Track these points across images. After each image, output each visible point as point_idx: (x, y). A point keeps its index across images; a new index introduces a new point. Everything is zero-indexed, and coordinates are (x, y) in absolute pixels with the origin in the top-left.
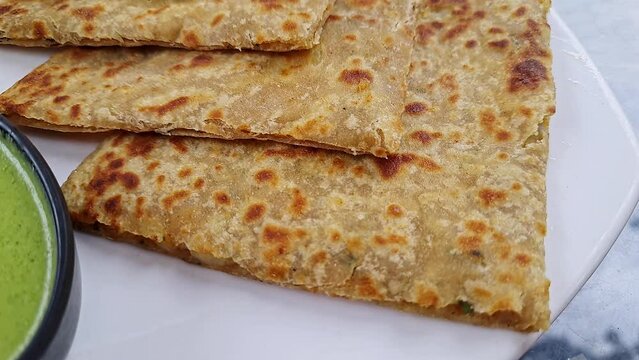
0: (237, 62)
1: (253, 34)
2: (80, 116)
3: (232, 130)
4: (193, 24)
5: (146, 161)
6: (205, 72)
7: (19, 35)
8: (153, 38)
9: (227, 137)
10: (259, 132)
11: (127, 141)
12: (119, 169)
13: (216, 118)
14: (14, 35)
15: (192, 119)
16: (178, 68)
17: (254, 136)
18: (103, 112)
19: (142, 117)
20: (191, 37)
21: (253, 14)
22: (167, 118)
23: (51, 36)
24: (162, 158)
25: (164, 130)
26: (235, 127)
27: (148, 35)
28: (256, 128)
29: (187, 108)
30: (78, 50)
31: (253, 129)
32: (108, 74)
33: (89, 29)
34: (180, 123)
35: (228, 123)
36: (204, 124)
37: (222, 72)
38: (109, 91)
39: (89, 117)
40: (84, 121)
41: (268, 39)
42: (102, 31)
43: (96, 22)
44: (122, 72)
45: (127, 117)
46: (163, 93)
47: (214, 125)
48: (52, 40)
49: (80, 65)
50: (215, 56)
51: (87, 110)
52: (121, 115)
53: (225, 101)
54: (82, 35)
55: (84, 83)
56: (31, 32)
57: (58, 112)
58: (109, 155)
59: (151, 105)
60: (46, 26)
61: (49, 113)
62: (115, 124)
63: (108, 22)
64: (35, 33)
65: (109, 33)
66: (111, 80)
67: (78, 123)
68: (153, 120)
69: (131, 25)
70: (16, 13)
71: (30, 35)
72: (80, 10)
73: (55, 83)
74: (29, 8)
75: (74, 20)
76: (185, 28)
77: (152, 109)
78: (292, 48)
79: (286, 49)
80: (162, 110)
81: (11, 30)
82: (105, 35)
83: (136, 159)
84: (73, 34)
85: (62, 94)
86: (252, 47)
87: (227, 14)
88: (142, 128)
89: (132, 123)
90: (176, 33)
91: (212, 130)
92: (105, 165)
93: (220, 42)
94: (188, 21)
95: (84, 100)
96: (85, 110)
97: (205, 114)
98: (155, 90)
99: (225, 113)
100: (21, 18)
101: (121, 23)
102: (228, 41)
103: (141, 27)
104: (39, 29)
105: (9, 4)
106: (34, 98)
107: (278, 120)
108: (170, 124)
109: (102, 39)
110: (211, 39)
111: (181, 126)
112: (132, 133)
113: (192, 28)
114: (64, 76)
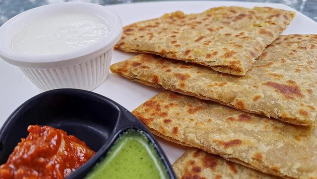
0: (266, 124)
1: (280, 111)
2: (178, 134)
3: (267, 167)
4: (243, 97)
5: (214, 173)
6: (248, 126)
7: (145, 79)
8: (218, 98)
9: (264, 172)
10: (285, 174)
11: (202, 156)
12: (198, 174)
13: (258, 158)
14: (142, 78)
15: (244, 155)
16: (232, 119)
17: (281, 175)
18: (191, 136)
19: (214, 146)
20: (240, 103)
21: (278, 99)
22: (229, 151)
23: (161, 84)
24: (222, 173)
25: (226, 157)
26: (271, 167)
27: (215, 97)
28: (284, 171)
29: (241, 147)
30: (173, 94)
31: (282, 171)
32: (190, 111)
33: (182, 85)
34: (237, 155)
35: (266, 163)
36: (251, 160)
37: (258, 128)
38: (193, 123)
39: (183, 136)
40: (180, 137)
41: (289, 116)
42: (189, 88)
43: (186, 82)
44: (197, 112)
45: (206, 143)
46: (225, 133)
47: (257, 162)
48: (161, 86)
49: (173, 102)
50: (253, 117)
51: (182, 132)
52: (202, 141)
53: (264, 149)
54: (178, 87)
55: (178, 114)
56: (151, 79)
57: (166, 128)
58: (192, 163)
59: (220, 140)
60: (159, 79)
61: (161, 128)
62: (197, 144)
63: (193, 84)
64: (154, 80)
65: (193, 90)
66: (192, 116)
67: (176, 138)
68: (221, 149)
69: (206, 89)
70: (144, 67)
71: (151, 81)
72: (179, 74)
73: (163, 110)
74: (150, 67)
75: (175, 79)
76: (237, 98)
77: (221, 143)
78: (303, 125)
79: (298, 124)
80: (227, 145)
81: (141, 76)
82: (190, 90)
83: (208, 169)
84: (173, 86)
85: (167, 118)
86: (277, 118)
87: (263, 96)
88: (213, 151)
89: (208, 147)
90: (232, 99)
91: (256, 165)
92: (190, 168)
93: (258, 111)
94: (240, 95)
95: (180, 125)
96: (181, 131)
97: (252, 154)
98: (220, 130)
99: (264, 156)
100: (147, 71)
101: (200, 86)
102: (263, 111)
103: (212, 91)
104: (156, 79)
105: (140, 62)
106: (153, 117)
107: (298, 170)
108: (230, 154)
109: (188, 92)
110: (253, 108)
111: (237, 157)
112: (206, 152)
113: (242, 99)
114: (166, 107)
